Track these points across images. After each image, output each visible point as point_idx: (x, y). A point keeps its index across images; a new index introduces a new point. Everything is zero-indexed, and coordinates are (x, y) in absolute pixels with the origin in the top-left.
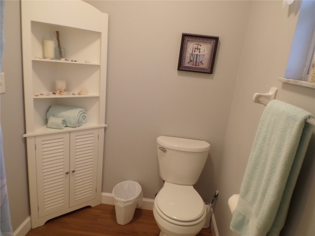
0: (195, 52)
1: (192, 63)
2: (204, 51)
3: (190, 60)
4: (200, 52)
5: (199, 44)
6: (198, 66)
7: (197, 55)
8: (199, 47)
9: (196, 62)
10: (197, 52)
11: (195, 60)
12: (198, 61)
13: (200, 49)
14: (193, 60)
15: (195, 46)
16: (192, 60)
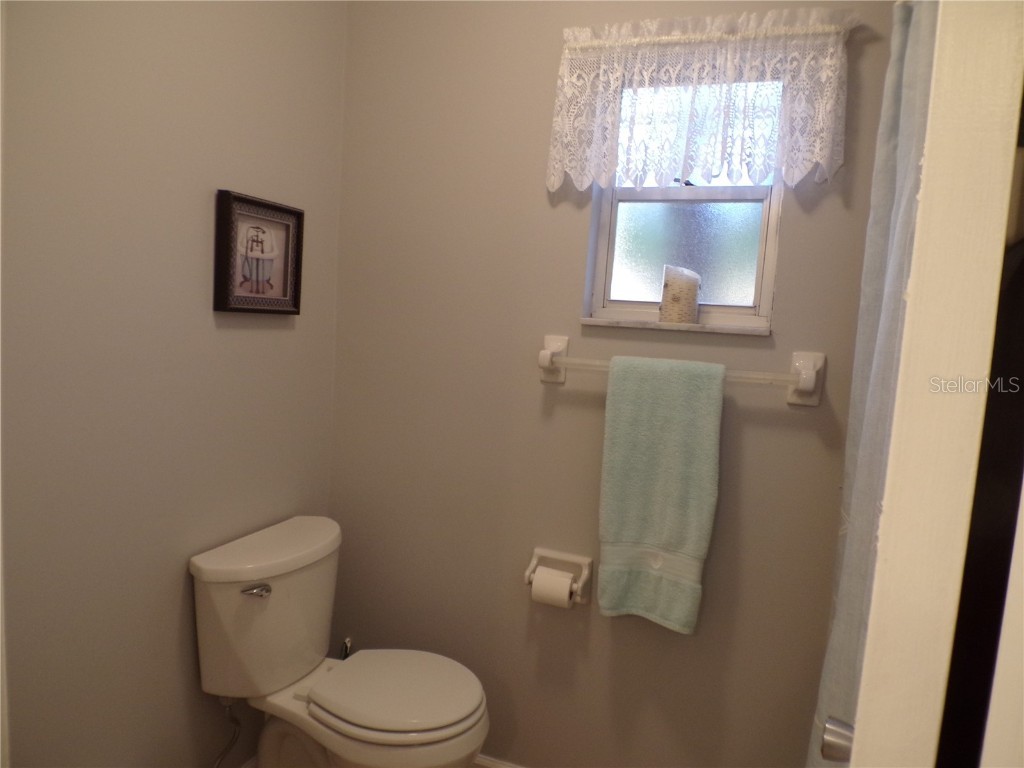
0: (252, 250)
1: (247, 284)
2: (272, 250)
3: (244, 277)
4: (262, 252)
5: (258, 228)
6: (263, 293)
7: (258, 260)
8: (261, 236)
9: (257, 281)
10: (257, 253)
11: (254, 277)
12: (260, 278)
13: (262, 242)
14: (251, 275)
15: (252, 233)
16: (248, 276)
